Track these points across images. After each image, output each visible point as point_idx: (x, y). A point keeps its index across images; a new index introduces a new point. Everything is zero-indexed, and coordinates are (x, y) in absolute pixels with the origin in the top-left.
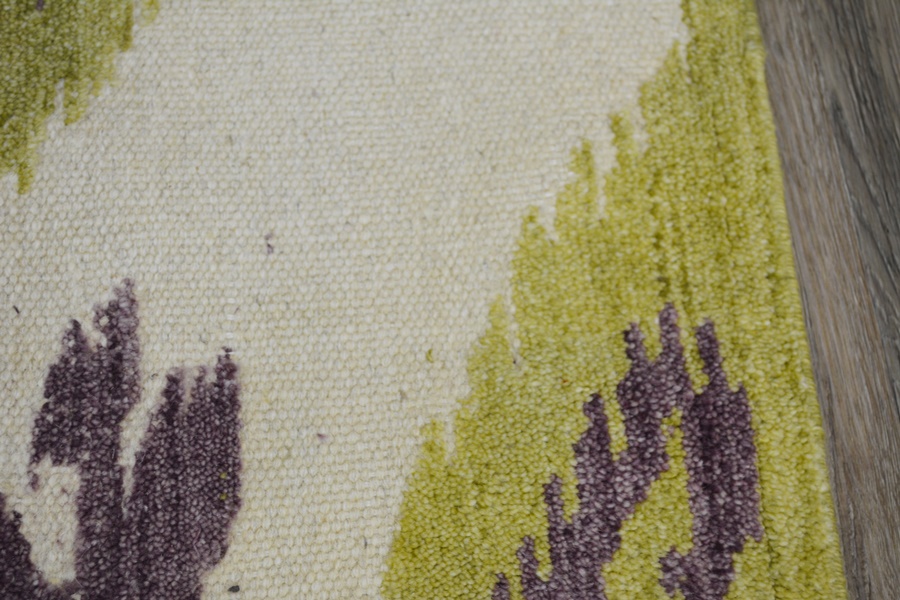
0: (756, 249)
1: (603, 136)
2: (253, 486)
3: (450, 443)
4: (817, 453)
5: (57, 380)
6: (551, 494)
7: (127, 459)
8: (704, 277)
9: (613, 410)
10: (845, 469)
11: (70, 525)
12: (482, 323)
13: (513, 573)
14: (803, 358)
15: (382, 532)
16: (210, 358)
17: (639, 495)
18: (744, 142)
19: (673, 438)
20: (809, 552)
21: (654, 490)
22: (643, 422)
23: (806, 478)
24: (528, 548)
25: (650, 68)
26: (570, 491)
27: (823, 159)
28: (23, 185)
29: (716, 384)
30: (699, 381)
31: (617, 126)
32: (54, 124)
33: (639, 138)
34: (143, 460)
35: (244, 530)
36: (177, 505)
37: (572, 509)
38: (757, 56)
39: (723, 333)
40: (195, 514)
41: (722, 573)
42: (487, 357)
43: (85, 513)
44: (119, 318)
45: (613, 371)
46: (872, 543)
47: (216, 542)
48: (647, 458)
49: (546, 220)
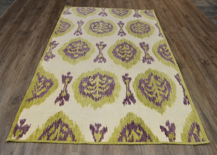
0: (198, 119)
1: (189, 114)
2: (176, 128)
3: (185, 126)
4: (203, 127)
5: (166, 123)
6: (190, 128)
7: (170, 126)
8: (196, 120)
9: (192, 125)
10: (204, 129)
11: (168, 129)
12: (185, 122)
13: (189, 131)
14: (201, 123)
15: (182, 130)
16: (173, 123)
17: (194, 128)
18: (196, 114)
19: (195, 126)
20: (203, 131)
21: (195, 128)
22: (194, 125)
23: (202, 128)
24: (189, 130)
25: (191, 111)
26: (191, 128)
27: (201, 115)
28: (163, 115)
29: (197, 124)
30: (196, 124)
31: (190, 114)
32: (163, 113)
33: (191, 114)
34: (171, 126)
35: (176, 129)
36: (173, 128)
37: (191, 129)
38: (196, 111)
39: (197, 122)
40: (174, 128)
41: (199, 132)
42: (186, 123)
43: (169, 128)
44: (168, 121)
45: (192, 124)
46: (206, 132)
47: (175, 130)
48: (194, 127)
49: (187, 117)
